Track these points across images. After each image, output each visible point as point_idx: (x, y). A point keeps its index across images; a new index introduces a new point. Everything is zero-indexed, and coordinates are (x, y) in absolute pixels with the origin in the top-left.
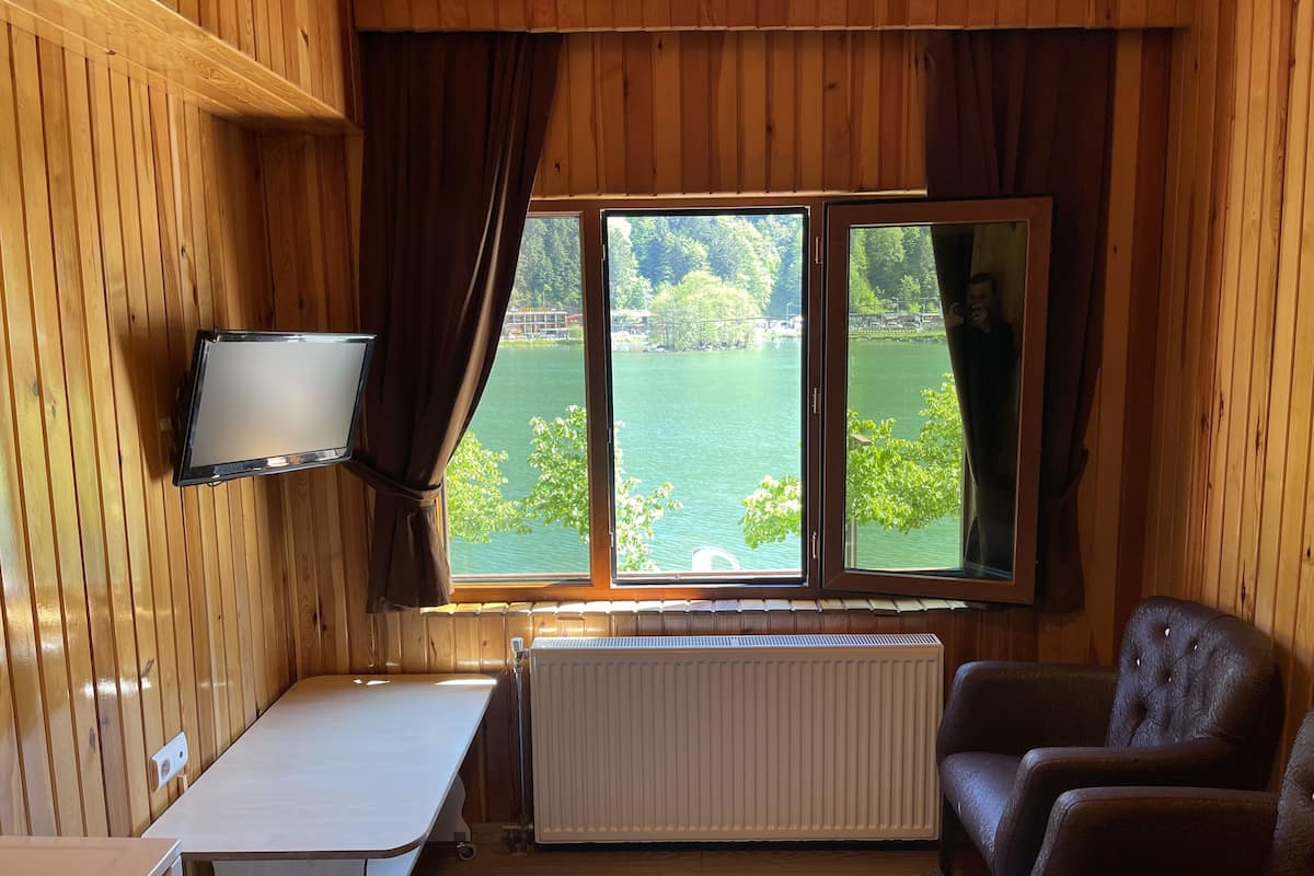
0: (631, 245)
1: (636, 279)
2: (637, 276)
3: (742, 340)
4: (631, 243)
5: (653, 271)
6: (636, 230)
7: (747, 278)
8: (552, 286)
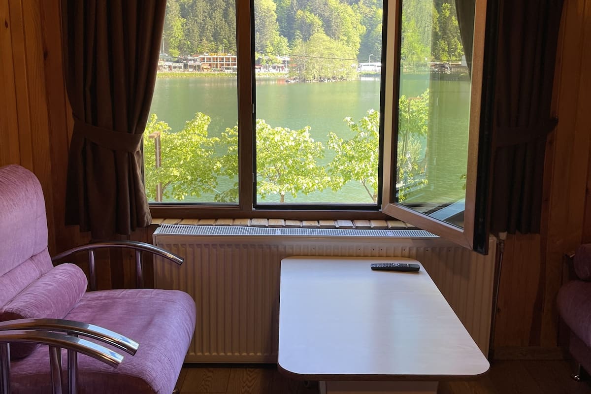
0: (276, 17)
1: (278, 38)
2: (280, 36)
3: (345, 76)
4: (276, 15)
5: (289, 32)
6: (279, 8)
7: (346, 38)
8: (228, 40)
